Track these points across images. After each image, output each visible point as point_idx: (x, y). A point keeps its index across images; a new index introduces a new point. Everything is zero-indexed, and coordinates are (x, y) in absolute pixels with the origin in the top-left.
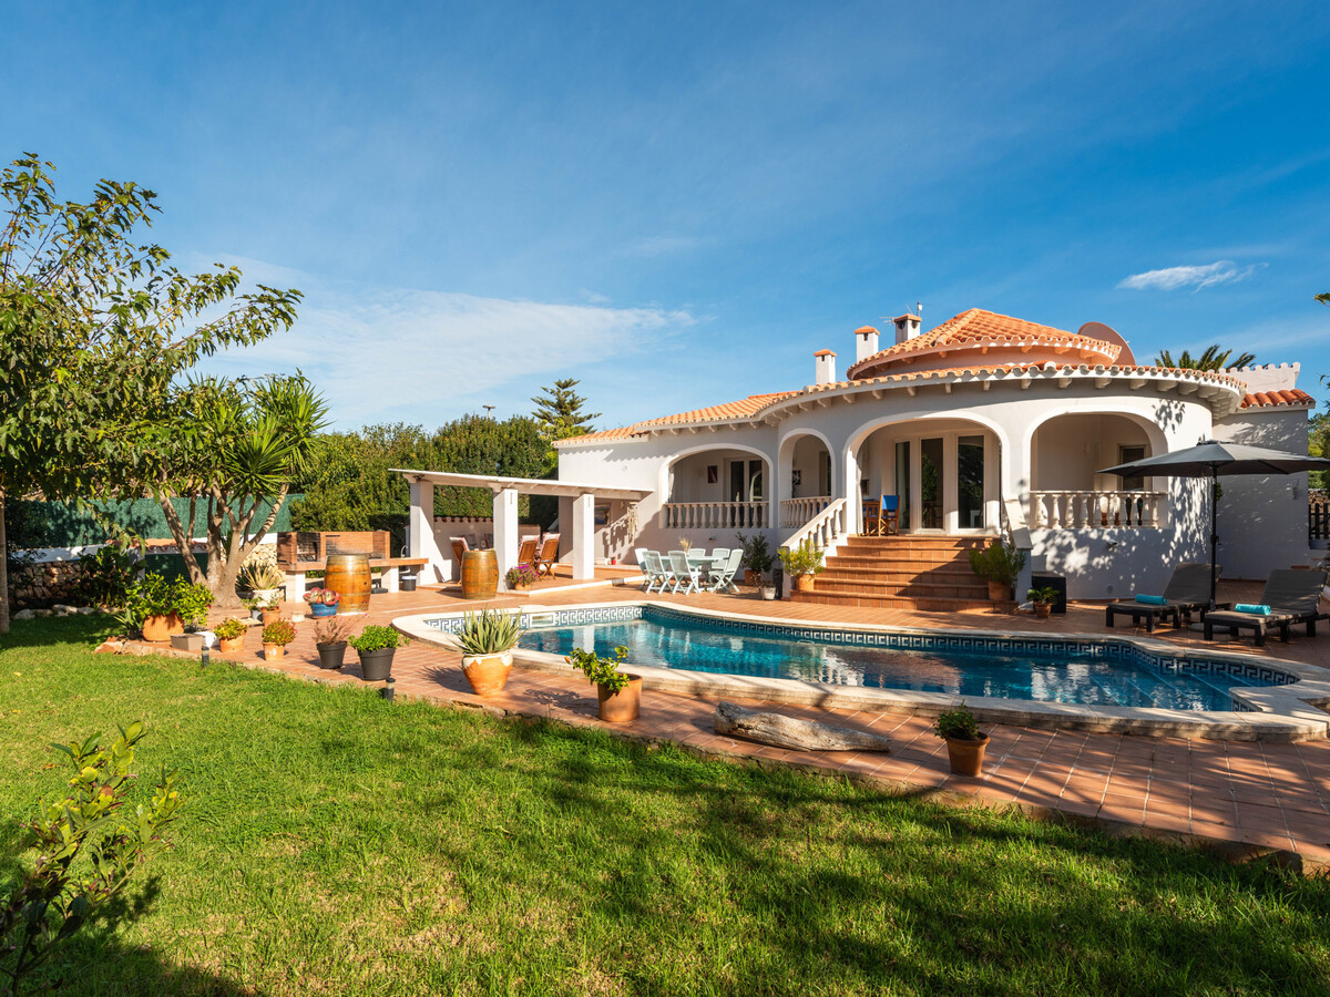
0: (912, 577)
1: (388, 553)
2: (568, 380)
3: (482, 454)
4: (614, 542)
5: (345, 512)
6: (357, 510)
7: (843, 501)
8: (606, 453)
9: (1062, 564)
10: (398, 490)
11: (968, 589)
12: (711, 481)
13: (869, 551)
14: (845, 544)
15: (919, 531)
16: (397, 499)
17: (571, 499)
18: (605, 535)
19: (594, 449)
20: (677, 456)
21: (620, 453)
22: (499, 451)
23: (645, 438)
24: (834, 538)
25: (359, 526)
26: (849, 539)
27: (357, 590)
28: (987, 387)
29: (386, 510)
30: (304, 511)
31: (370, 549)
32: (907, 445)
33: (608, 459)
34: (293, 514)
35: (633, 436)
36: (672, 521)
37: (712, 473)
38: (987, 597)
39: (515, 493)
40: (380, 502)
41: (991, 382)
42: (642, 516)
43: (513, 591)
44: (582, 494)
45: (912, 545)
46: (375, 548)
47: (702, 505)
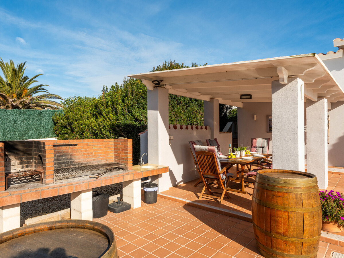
5: (92, 122)
6: (100, 120)
10: (130, 105)
16: (129, 112)
25: (101, 133)
29: (122, 120)
30: (61, 121)
31: (111, 158)
34: (55, 124)
40: (117, 114)
46: (116, 157)
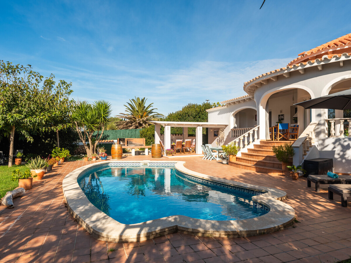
1: (145, 144)
4: (220, 142)
7: (258, 127)
8: (218, 112)
12: (256, 120)
14: (259, 144)
17: (195, 128)
18: (218, 139)
20: (234, 112)
21: (221, 112)
22: (194, 114)
23: (226, 107)
26: (261, 142)
33: (218, 114)
35: (223, 106)
36: (233, 135)
37: (256, 117)
39: (169, 127)
42: (226, 133)
43: (167, 156)
44: (197, 126)
47: (241, 129)
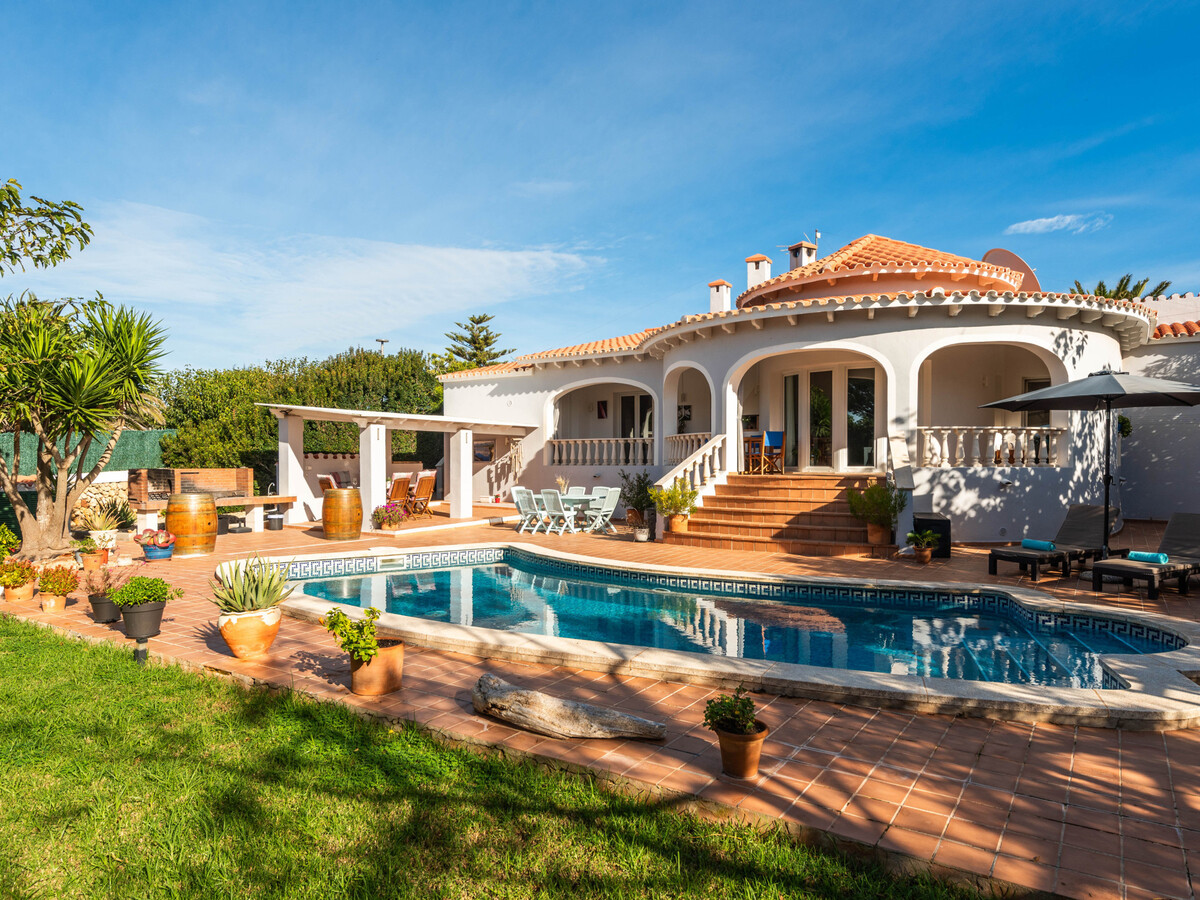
0: (789, 518)
1: (251, 490)
2: (482, 316)
3: (365, 389)
4: (498, 479)
5: (219, 448)
6: (228, 446)
7: (723, 437)
8: (491, 388)
9: (949, 505)
10: (272, 425)
11: (847, 531)
12: (600, 416)
13: (747, 490)
14: (724, 482)
15: (807, 469)
16: (272, 435)
17: (450, 435)
18: (489, 472)
19: (479, 383)
20: (561, 391)
21: (504, 388)
22: (384, 385)
23: (529, 372)
24: (713, 476)
25: (230, 462)
26: (729, 477)
27: (200, 530)
28: (871, 315)
29: (260, 446)
30: (174, 446)
31: (233, 486)
32: (795, 378)
33: (492, 394)
34: (164, 449)
35: (517, 370)
36: (556, 457)
37: (602, 408)
38: (866, 541)
39: (382, 428)
40: (253, 438)
41: (876, 309)
42: (526, 452)
43: (379, 531)
44: (459, 430)
45: (792, 484)
46: (238, 485)
47: (587, 441)
